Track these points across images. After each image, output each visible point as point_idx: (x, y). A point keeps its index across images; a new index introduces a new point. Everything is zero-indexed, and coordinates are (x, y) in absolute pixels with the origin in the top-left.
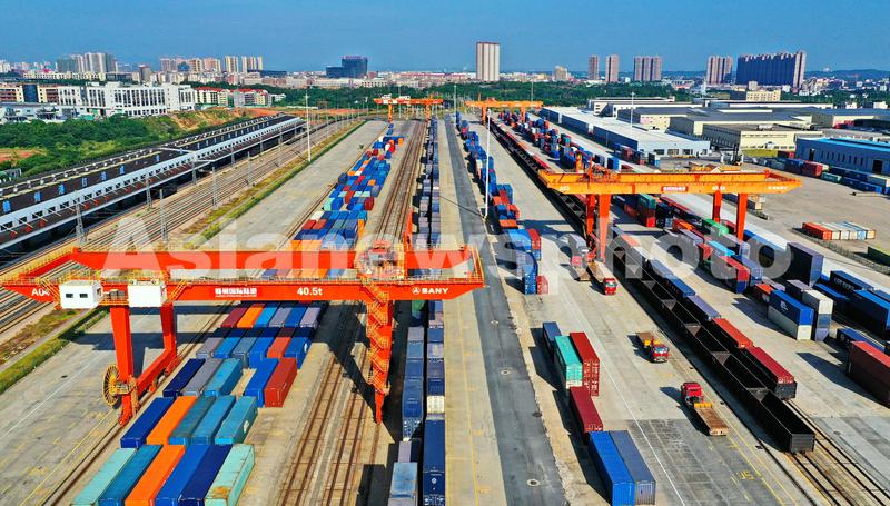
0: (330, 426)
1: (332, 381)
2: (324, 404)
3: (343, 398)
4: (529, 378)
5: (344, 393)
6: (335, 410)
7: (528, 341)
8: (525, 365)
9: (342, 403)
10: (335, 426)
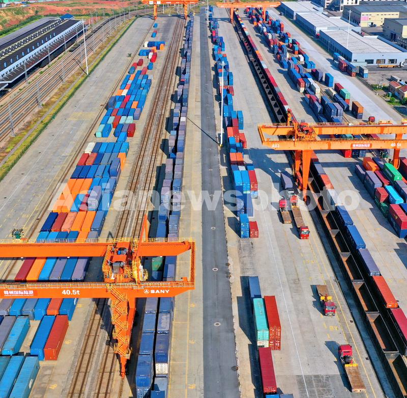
0: (90, 379)
1: (93, 333)
2: (86, 357)
3: (100, 351)
4: (233, 330)
5: (101, 346)
6: (94, 364)
7: (237, 291)
8: (232, 317)
9: (99, 355)
10: (93, 379)
